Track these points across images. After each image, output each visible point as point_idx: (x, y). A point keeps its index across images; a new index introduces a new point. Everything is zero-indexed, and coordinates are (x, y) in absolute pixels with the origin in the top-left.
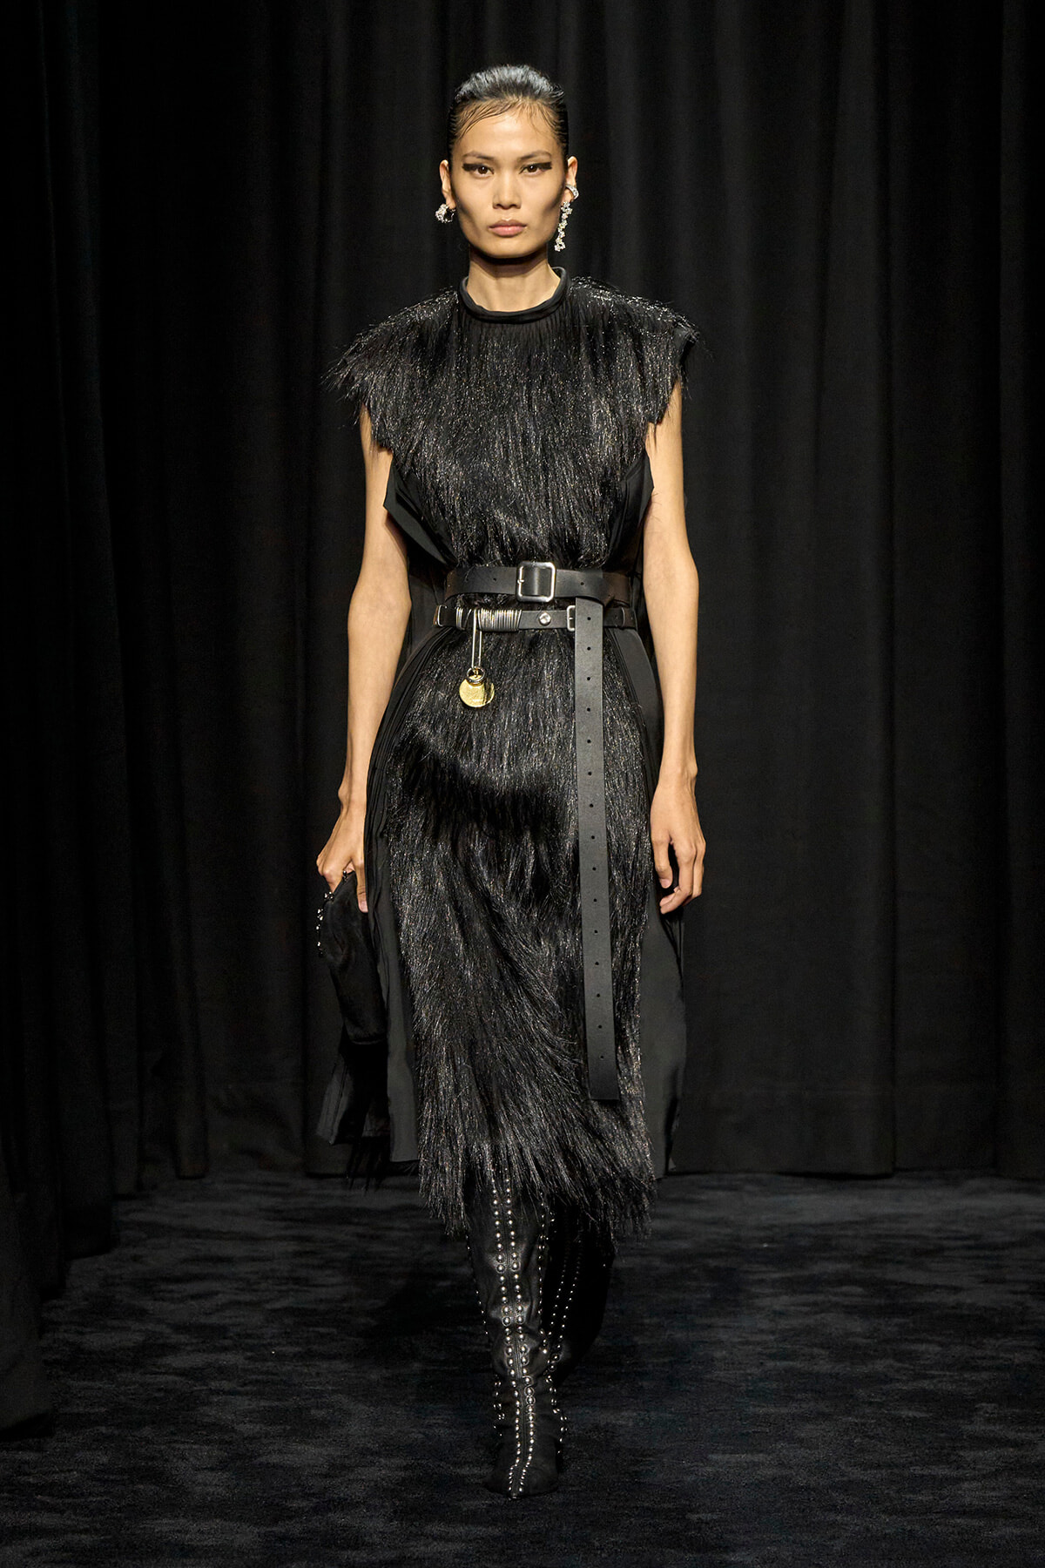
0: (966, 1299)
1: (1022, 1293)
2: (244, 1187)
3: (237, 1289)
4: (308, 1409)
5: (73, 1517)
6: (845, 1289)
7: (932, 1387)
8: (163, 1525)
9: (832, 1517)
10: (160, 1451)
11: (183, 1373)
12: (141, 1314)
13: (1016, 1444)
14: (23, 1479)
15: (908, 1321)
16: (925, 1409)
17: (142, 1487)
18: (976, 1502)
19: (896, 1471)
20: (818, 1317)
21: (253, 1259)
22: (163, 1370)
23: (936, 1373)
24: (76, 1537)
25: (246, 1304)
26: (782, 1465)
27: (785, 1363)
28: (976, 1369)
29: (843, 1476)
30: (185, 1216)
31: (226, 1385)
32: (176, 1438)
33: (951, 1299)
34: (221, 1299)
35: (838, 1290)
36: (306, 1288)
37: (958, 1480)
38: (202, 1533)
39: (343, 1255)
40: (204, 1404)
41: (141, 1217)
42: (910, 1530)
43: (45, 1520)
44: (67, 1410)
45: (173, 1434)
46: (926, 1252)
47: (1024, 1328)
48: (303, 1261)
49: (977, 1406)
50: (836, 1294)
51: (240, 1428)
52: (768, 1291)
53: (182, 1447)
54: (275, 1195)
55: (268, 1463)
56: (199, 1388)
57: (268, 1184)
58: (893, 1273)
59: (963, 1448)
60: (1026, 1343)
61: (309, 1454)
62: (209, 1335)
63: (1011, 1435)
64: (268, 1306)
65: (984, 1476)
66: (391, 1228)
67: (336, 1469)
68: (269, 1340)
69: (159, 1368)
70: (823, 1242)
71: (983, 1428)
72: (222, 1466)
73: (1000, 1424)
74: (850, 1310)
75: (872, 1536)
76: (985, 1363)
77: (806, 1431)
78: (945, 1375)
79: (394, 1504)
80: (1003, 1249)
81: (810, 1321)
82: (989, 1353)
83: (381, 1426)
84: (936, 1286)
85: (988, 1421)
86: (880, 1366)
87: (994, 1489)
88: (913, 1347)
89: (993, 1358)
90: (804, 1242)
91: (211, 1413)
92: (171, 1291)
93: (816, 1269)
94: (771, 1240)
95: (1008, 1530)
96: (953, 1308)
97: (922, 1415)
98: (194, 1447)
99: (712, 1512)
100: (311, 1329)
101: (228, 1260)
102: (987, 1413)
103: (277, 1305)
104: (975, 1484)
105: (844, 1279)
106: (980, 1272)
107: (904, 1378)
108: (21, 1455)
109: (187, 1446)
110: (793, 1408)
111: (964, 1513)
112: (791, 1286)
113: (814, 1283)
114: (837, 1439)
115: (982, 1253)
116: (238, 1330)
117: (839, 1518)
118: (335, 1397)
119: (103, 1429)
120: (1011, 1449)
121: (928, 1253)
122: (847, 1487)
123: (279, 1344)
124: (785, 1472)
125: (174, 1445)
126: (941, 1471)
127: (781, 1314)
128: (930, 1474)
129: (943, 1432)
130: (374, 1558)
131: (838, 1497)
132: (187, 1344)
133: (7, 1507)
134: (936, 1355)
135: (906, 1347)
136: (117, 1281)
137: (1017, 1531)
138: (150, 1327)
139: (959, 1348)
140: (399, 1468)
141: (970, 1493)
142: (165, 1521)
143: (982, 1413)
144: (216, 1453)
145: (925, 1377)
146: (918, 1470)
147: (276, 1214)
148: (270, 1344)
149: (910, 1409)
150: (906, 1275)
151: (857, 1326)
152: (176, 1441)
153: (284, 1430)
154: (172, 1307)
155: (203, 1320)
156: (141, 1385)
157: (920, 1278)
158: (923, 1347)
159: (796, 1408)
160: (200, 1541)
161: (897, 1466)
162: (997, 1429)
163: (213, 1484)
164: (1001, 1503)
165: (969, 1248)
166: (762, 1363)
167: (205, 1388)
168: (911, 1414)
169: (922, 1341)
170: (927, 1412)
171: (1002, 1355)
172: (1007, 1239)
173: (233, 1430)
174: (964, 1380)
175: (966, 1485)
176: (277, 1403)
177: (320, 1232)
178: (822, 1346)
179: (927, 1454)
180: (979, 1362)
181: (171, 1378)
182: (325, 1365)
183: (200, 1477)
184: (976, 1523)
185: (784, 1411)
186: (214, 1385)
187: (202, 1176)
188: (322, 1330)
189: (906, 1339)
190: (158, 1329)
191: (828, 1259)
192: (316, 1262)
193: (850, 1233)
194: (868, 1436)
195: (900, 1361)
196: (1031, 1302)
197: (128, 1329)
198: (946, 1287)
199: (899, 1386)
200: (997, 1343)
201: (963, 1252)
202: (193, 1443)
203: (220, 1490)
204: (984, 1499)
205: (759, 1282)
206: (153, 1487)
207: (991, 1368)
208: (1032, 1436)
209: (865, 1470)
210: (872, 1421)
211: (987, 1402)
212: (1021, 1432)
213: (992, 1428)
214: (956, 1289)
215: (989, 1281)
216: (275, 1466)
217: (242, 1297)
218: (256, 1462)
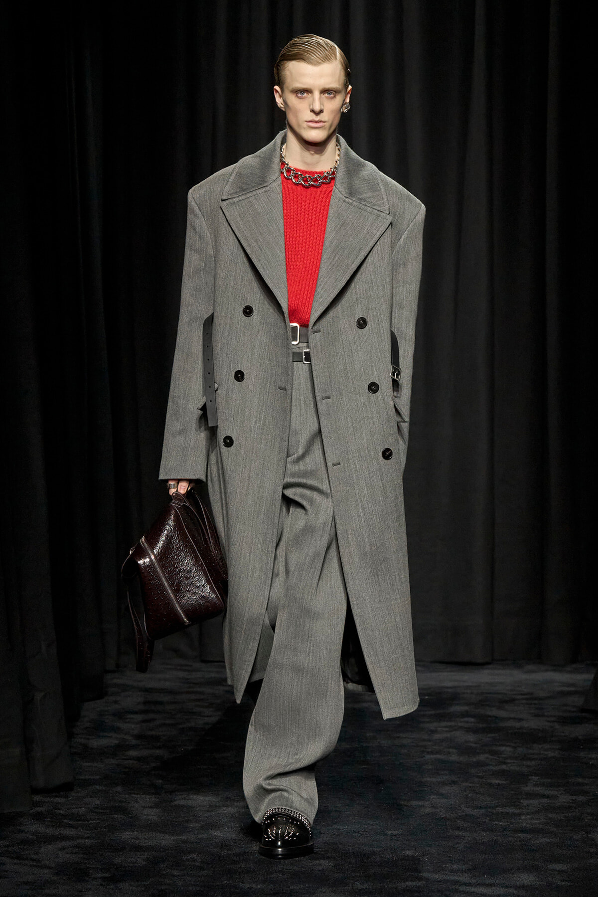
0: (525, 724)
1: (554, 722)
2: (170, 667)
3: (165, 717)
4: (199, 778)
5: (82, 830)
6: (466, 719)
7: (508, 768)
8: (127, 836)
9: (457, 833)
10: (125, 798)
11: (138, 759)
12: (117, 730)
13: (548, 797)
14: (57, 811)
15: (497, 735)
16: (504, 779)
17: (116, 816)
18: (528, 826)
19: (489, 810)
20: (452, 733)
21: (174, 703)
22: (127, 758)
23: (510, 761)
24: (83, 841)
25: (170, 725)
26: (433, 807)
27: (435, 756)
28: (530, 759)
29: (464, 812)
30: (140, 681)
32: (133, 792)
33: (518, 725)
34: (157, 722)
35: (462, 720)
36: (200, 717)
37: (520, 815)
38: (146, 839)
39: (218, 701)
40: (148, 775)
41: (118, 681)
42: (495, 840)
43: (68, 832)
44: (81, 777)
45: (132, 789)
46: (505, 701)
47: (553, 739)
48: (198, 703)
49: (530, 778)
50: (461, 722)
51: (166, 787)
52: (427, 720)
53: (136, 796)
54: (186, 671)
55: (179, 805)
56: (145, 767)
57: (182, 665)
58: (490, 712)
59: (522, 798)
60: (555, 747)
61: (200, 800)
62: (151, 741)
63: (547, 792)
64: (181, 726)
65: (532, 813)
67: (213, 807)
68: (180, 743)
69: (126, 756)
70: (454, 697)
71: (532, 789)
72: (156, 806)
73: (541, 787)
74: (468, 730)
75: (477, 842)
76: (535, 757)
77: (445, 790)
78: (514, 763)
80: (544, 700)
81: (449, 735)
82: (535, 751)
84: (509, 719)
85: (535, 785)
86: (482, 757)
87: (537, 819)
88: (499, 748)
89: (538, 754)
90: (445, 696)
91: (151, 779)
92: (132, 718)
93: (452, 709)
94: (429, 695)
95: (543, 840)
96: (518, 729)
97: (502, 782)
98: (142, 796)
99: (398, 830)
101: (161, 703)
102: (535, 781)
103: (185, 726)
104: (529, 816)
105: (465, 714)
106: (532, 711)
107: (494, 764)
108: (58, 800)
109: (139, 796)
110: (439, 779)
111: (523, 831)
112: (440, 717)
113: (450, 717)
114: (460, 794)
115: (533, 702)
116: (164, 738)
117: (460, 833)
119: (97, 787)
120: (546, 799)
121: (506, 702)
122: (466, 818)
123: (186, 745)
124: (434, 810)
125: (132, 795)
126: (511, 810)
127: (433, 732)
128: (506, 812)
129: (512, 791)
130: (230, 852)
131: (460, 823)
132: (140, 745)
133: (49, 825)
134: (510, 752)
135: (494, 748)
136: (106, 713)
137: (548, 840)
138: (122, 736)
139: (521, 749)
141: (525, 821)
142: (127, 833)
143: (532, 781)
144: (153, 799)
145: (505, 763)
146: (500, 810)
147: (187, 681)
148: (181, 745)
149: (496, 779)
150: (494, 712)
151: (471, 738)
152: (134, 794)
153: (187, 788)
154: (132, 726)
155: (148, 733)
156: (117, 765)
157: (502, 714)
158: (504, 748)
160: (145, 843)
161: (490, 808)
162: (540, 790)
163: (152, 815)
164: (541, 826)
165: (527, 699)
166: (424, 756)
167: (148, 767)
168: (497, 782)
169: (503, 745)
170: (506, 780)
171: (542, 752)
172: (546, 695)
173: (162, 788)
174: (523, 765)
175: (523, 817)
177: (208, 690)
178: (454, 748)
179: (505, 802)
180: (531, 756)
181: (131, 762)
183: (146, 811)
184: (529, 836)
185: (434, 780)
189: (495, 744)
190: (127, 737)
191: (458, 704)
192: (204, 704)
193: (469, 691)
194: (476, 793)
195: (492, 755)
196: (557, 726)
197: (111, 737)
198: (514, 719)
199: (491, 768)
200: (540, 746)
201: (524, 701)
202: (143, 794)
203: (155, 818)
204: (532, 824)
205: (424, 716)
206: (122, 816)
207: (537, 759)
208: (556, 793)
209: (474, 809)
210: (478, 785)
211: (535, 776)
212: (551, 791)
213: (537, 789)
214: (520, 720)
215: (537, 716)
216: (183, 806)
217: (167, 722)
218: (173, 804)
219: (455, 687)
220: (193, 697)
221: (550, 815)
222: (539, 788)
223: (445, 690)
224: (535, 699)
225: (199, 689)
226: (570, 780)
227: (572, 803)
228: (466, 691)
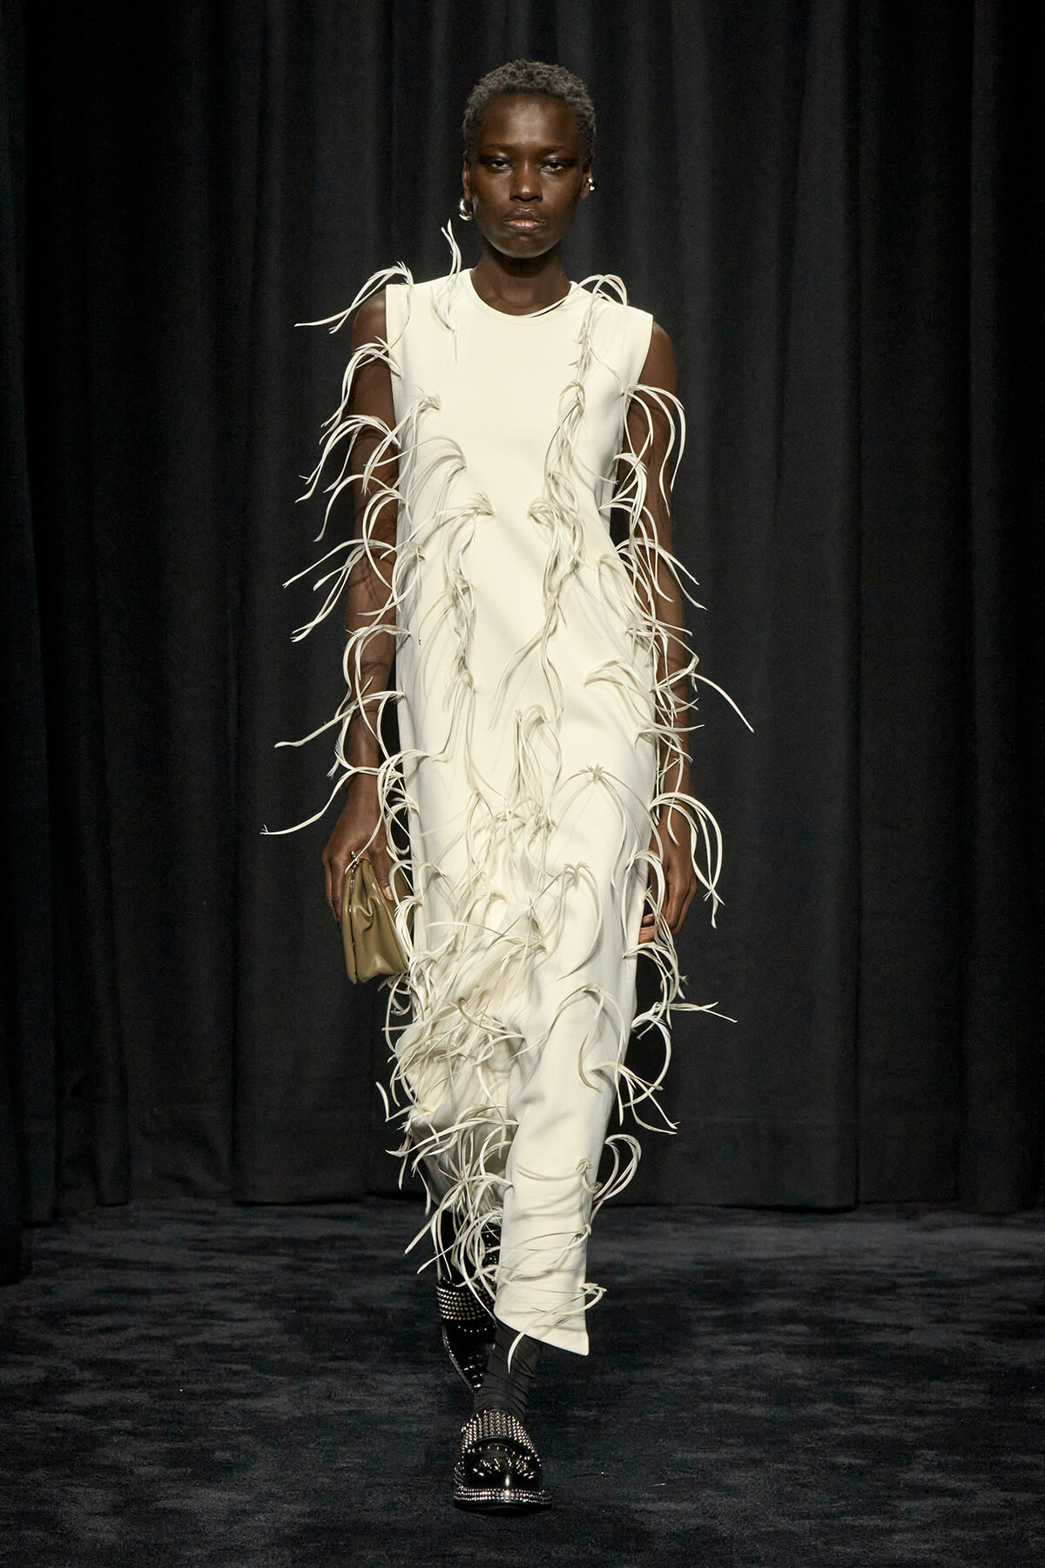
0: (912, 1337)
1: (977, 1333)
2: (167, 1214)
3: (149, 1322)
4: (212, 1451)
6: (789, 1327)
7: (872, 1433)
10: (51, 1496)
11: (83, 1412)
12: (46, 1349)
13: (954, 1494)
15: (852, 1362)
16: (862, 1455)
17: (30, 1533)
18: (906, 1555)
19: (826, 1521)
20: (758, 1358)
21: (170, 1291)
22: (64, 1408)
23: (877, 1418)
25: (158, 1338)
26: (706, 1514)
27: (720, 1406)
28: (920, 1413)
29: (769, 1526)
30: (101, 1246)
31: (127, 1424)
32: (69, 1480)
33: (900, 1339)
34: (131, 1333)
35: (781, 1329)
36: (223, 1323)
37: (891, 1531)
39: (264, 1288)
40: (104, 1446)
41: (54, 1245)
45: (67, 1476)
46: (880, 1288)
47: (974, 1370)
48: (220, 1292)
49: (917, 1453)
50: (779, 1333)
51: (142, 1470)
52: (708, 1329)
53: (75, 1490)
54: (204, 1223)
55: (165, 1509)
56: (100, 1427)
57: (192, 1212)
58: (838, 1311)
59: (899, 1497)
60: (975, 1387)
61: (210, 1499)
62: (114, 1371)
63: (952, 1484)
64: (180, 1342)
65: (918, 1527)
66: (316, 1260)
67: (236, 1514)
68: (177, 1378)
69: (58, 1405)
70: (772, 1278)
71: (921, 1476)
72: (117, 1511)
73: (939, 1472)
74: (792, 1351)
76: (932, 1408)
77: (737, 1478)
78: (885, 1421)
79: (294, 1553)
80: (961, 1286)
81: (751, 1361)
82: (933, 1396)
83: (287, 1470)
84: (885, 1325)
85: (927, 1469)
86: (819, 1409)
87: (927, 1541)
88: (855, 1390)
89: (938, 1402)
90: (748, 1278)
91: (110, 1454)
92: (80, 1325)
93: (760, 1306)
94: (716, 1275)
96: (900, 1349)
97: (858, 1461)
98: (88, 1490)
100: (223, 1366)
101: (143, 1292)
102: (927, 1460)
103: (187, 1340)
104: (910, 1536)
105: (790, 1317)
106: (933, 1311)
107: (843, 1422)
109: (80, 1490)
110: (723, 1454)
112: (733, 1324)
113: (759, 1321)
114: (766, 1487)
115: (936, 1291)
116: (144, 1366)
118: (244, 1438)
120: (949, 1499)
121: (878, 1291)
122: (772, 1538)
123: (188, 1382)
124: (709, 1522)
125: (67, 1488)
126: (873, 1522)
127: (717, 1354)
128: (862, 1526)
129: (878, 1480)
131: (762, 1549)
132: (91, 1381)
134: (879, 1397)
135: (846, 1389)
136: (24, 1313)
138: (52, 1362)
139: (904, 1391)
140: (302, 1515)
141: (902, 1546)
143: (921, 1460)
144: (110, 1497)
145: (866, 1422)
146: (849, 1520)
147: (201, 1244)
148: (178, 1381)
149: (847, 1456)
150: (855, 1312)
151: (798, 1367)
152: (69, 1484)
153: (185, 1474)
154: (78, 1341)
155: (110, 1356)
156: (40, 1424)
157: (869, 1317)
158: (864, 1390)
159: (726, 1453)
161: (827, 1517)
162: (939, 1479)
163: (106, 1531)
164: (935, 1557)
165: (922, 1285)
167: (106, 1427)
168: (847, 1461)
169: (865, 1384)
170: (866, 1458)
171: (948, 1398)
172: (966, 1276)
173: (131, 1473)
174: (906, 1426)
175: (897, 1537)
176: (181, 1445)
177: (245, 1264)
178: (761, 1388)
179: (860, 1504)
180: (924, 1406)
181: (70, 1417)
182: (235, 1402)
183: (91, 1522)
185: (714, 1456)
186: (117, 1424)
187: (125, 1203)
188: (235, 1367)
189: (850, 1381)
190: (63, 1364)
191: (773, 1296)
192: (235, 1294)
193: (801, 1268)
194: (799, 1484)
195: (839, 1404)
196: (982, 1342)
197: (31, 1363)
198: (896, 1327)
199: (835, 1431)
200: (945, 1386)
201: (917, 1290)
202: (88, 1487)
203: (113, 1537)
204: (915, 1551)
205: (700, 1320)
206: (40, 1534)
207: (935, 1413)
208: (971, 1485)
209: (793, 1520)
210: (806, 1468)
211: (929, 1448)
212: (961, 1480)
213: (929, 1476)
214: (908, 1329)
215: (939, 1320)
216: (172, 1511)
217: (153, 1332)
218: (152, 1507)
219: (769, 1260)
220: (211, 1278)
221: (956, 1533)
222: (937, 1476)
223: (751, 1265)
224: (939, 1285)
225: (226, 1263)
226: (1004, 1459)
227: (1005, 1507)
228: (793, 1268)
